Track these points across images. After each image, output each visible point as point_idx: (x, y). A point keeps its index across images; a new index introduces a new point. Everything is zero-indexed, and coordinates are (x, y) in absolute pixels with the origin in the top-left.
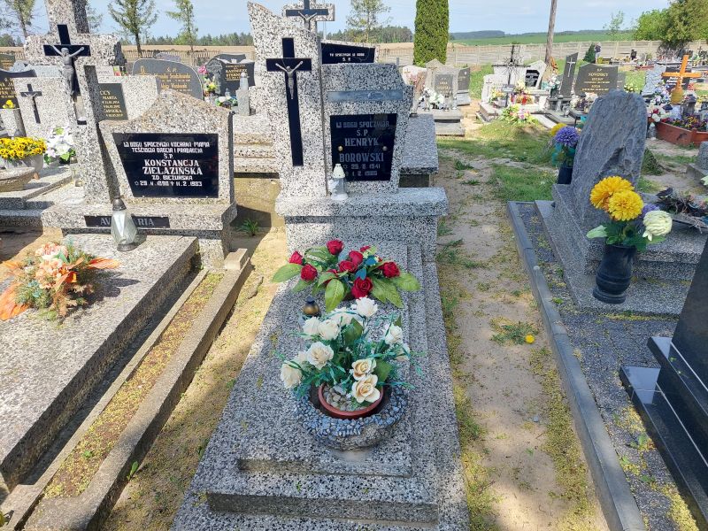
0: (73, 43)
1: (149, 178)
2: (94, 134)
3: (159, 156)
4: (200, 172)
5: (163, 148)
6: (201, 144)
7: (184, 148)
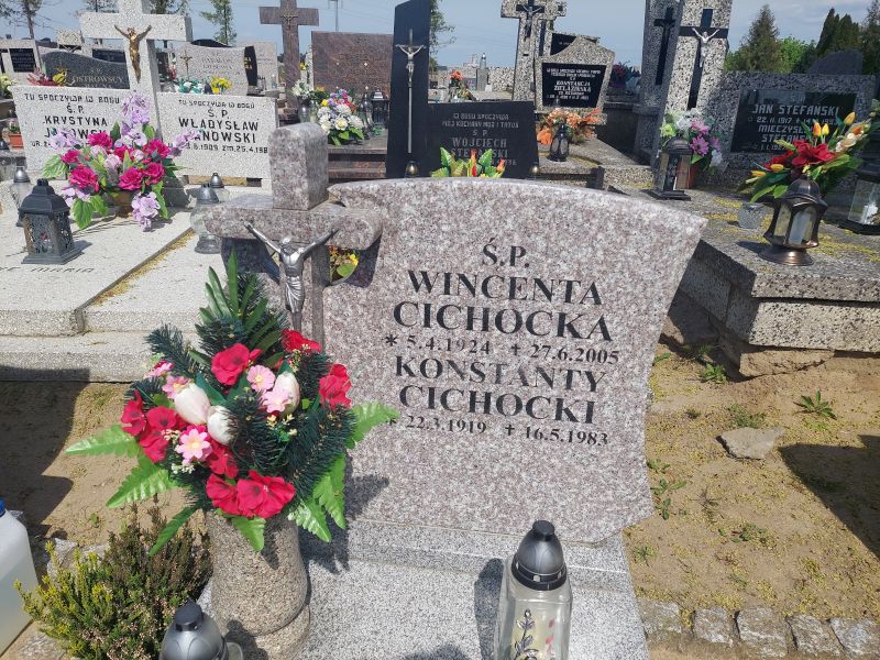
0: (536, 4)
1: (556, 93)
2: (531, 63)
3: (566, 79)
4: (589, 90)
5: (571, 73)
6: (595, 72)
7: (584, 74)
